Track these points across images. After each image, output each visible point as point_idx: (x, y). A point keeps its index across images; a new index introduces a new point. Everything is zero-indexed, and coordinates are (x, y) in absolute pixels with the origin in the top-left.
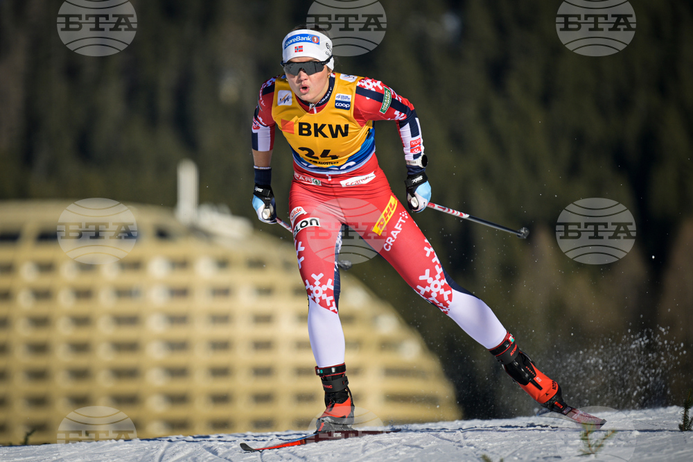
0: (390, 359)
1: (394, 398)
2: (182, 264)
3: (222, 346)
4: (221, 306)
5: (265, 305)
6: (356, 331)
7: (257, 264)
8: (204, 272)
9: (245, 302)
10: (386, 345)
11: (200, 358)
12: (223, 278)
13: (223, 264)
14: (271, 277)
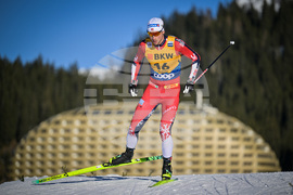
0: (260, 152)
1: (261, 164)
2: (197, 121)
3: (209, 147)
4: (209, 134)
5: (223, 135)
6: (250, 143)
7: (221, 122)
8: (204, 124)
9: (216, 134)
10: (259, 147)
11: (202, 150)
12: (210, 126)
13: (210, 122)
14: (225, 126)
